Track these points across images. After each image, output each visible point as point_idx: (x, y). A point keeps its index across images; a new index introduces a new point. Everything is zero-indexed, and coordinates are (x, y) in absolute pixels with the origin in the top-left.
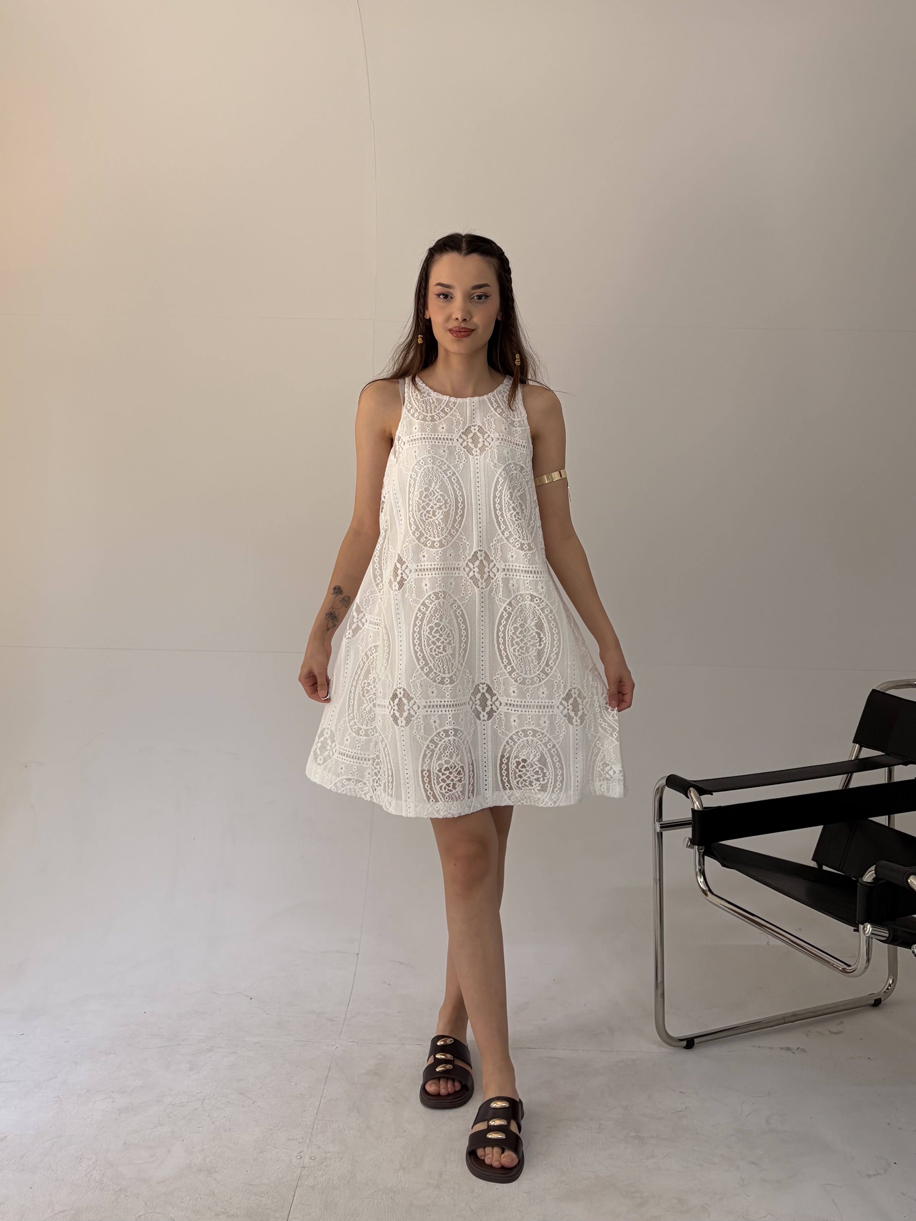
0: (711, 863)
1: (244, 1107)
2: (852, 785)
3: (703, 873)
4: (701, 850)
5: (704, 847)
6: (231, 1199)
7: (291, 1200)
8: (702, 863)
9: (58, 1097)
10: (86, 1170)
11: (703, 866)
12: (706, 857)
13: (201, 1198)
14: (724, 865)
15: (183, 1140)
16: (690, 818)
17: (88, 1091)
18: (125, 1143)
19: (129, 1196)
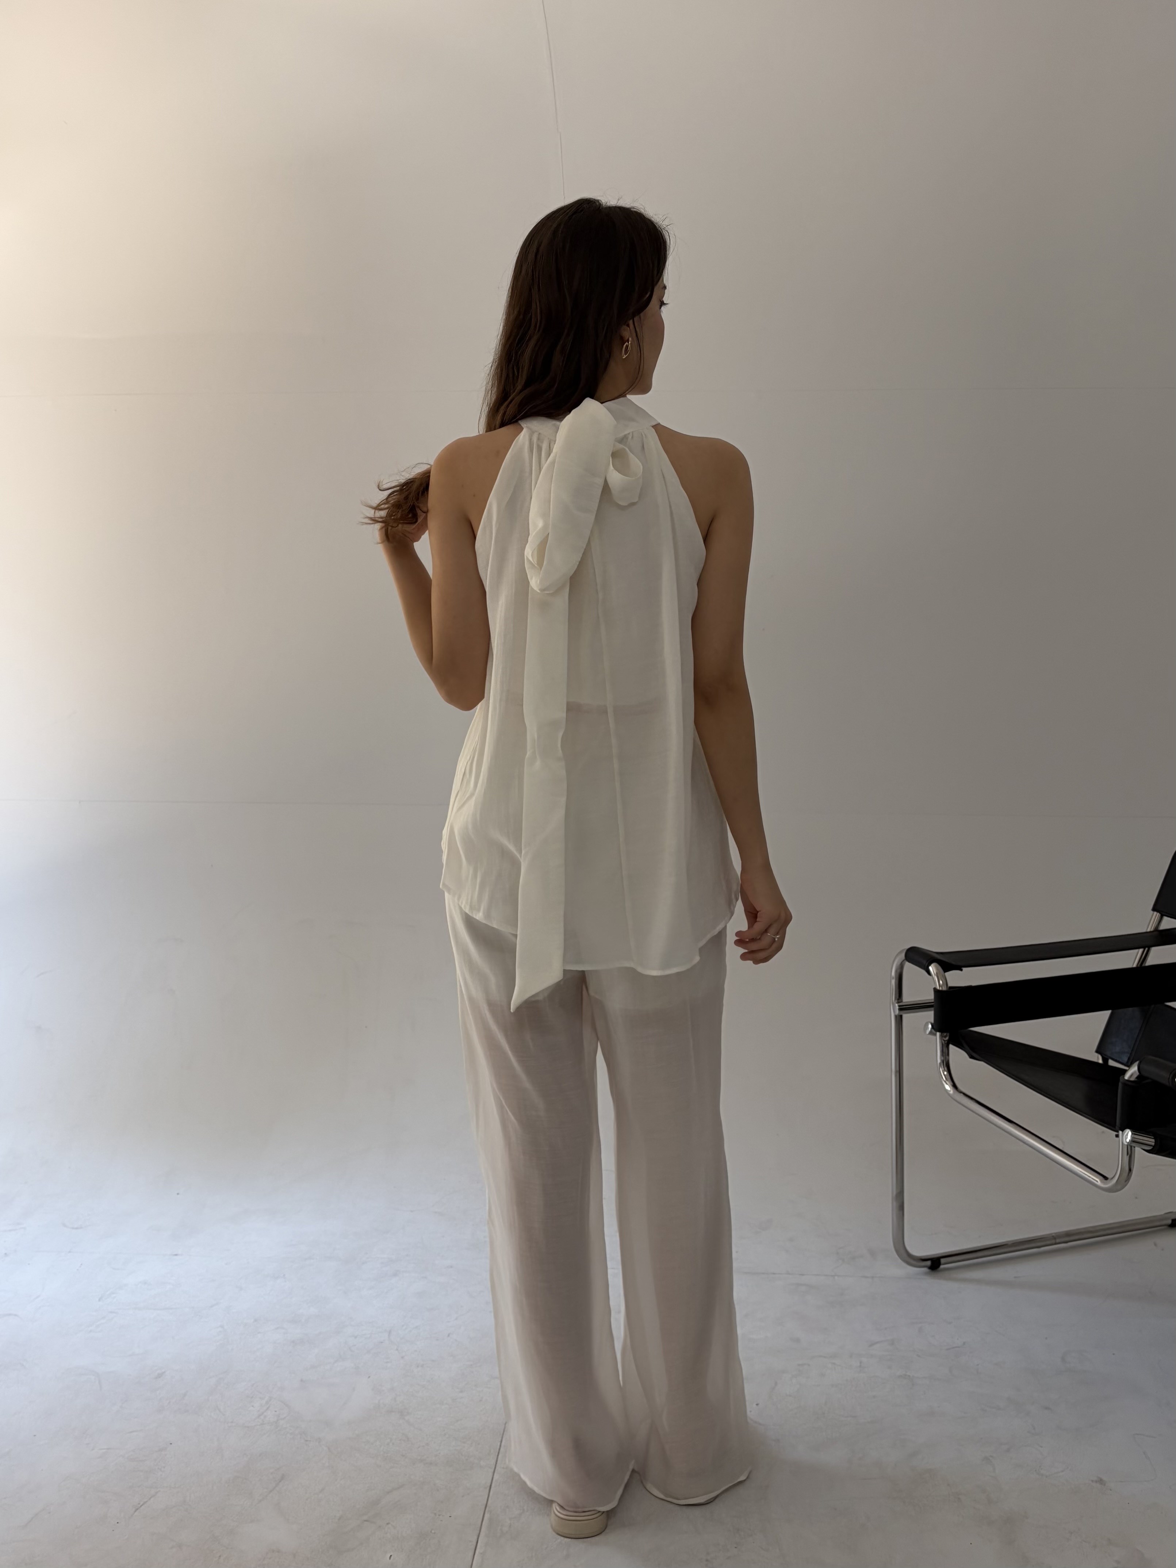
0: (957, 1054)
1: (437, 1340)
2: (1150, 962)
3: (947, 1066)
4: (945, 1037)
5: (948, 1034)
6: (427, 1444)
7: (498, 1447)
8: (945, 1053)
9: (222, 1326)
10: (259, 1411)
11: (947, 1057)
12: (951, 1046)
13: (393, 1444)
14: (972, 1057)
15: (369, 1377)
16: (932, 1000)
17: (256, 1320)
18: (302, 1380)
19: (310, 1441)
